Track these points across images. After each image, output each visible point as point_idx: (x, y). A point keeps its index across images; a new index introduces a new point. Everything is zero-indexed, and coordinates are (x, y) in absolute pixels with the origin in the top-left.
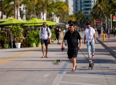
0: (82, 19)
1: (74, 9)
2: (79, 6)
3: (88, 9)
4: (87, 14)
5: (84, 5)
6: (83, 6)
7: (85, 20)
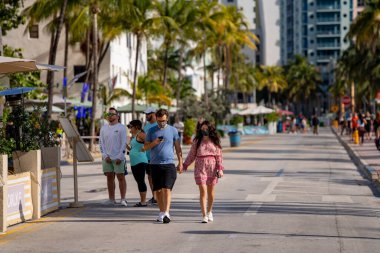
0: (308, 83)
1: (282, 51)
2: (298, 41)
3: (330, 53)
4: (325, 69)
5: (315, 41)
6: (312, 42)
7: (318, 90)
